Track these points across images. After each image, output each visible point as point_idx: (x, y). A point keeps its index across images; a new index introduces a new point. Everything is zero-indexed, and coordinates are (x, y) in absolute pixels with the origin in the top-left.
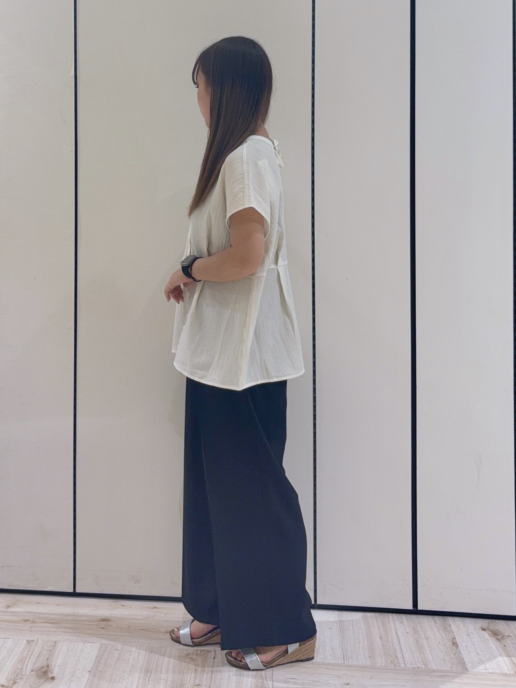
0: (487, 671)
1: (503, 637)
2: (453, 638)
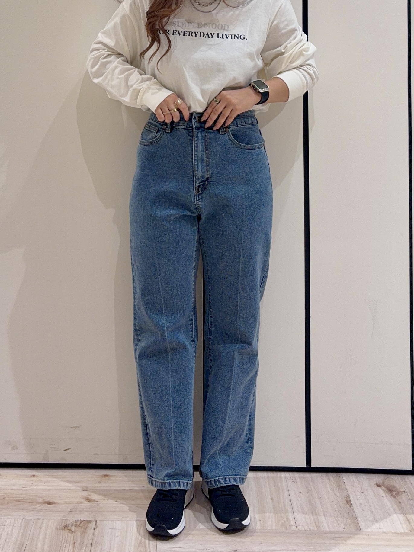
0: (381, 531)
1: (398, 493)
2: (347, 496)
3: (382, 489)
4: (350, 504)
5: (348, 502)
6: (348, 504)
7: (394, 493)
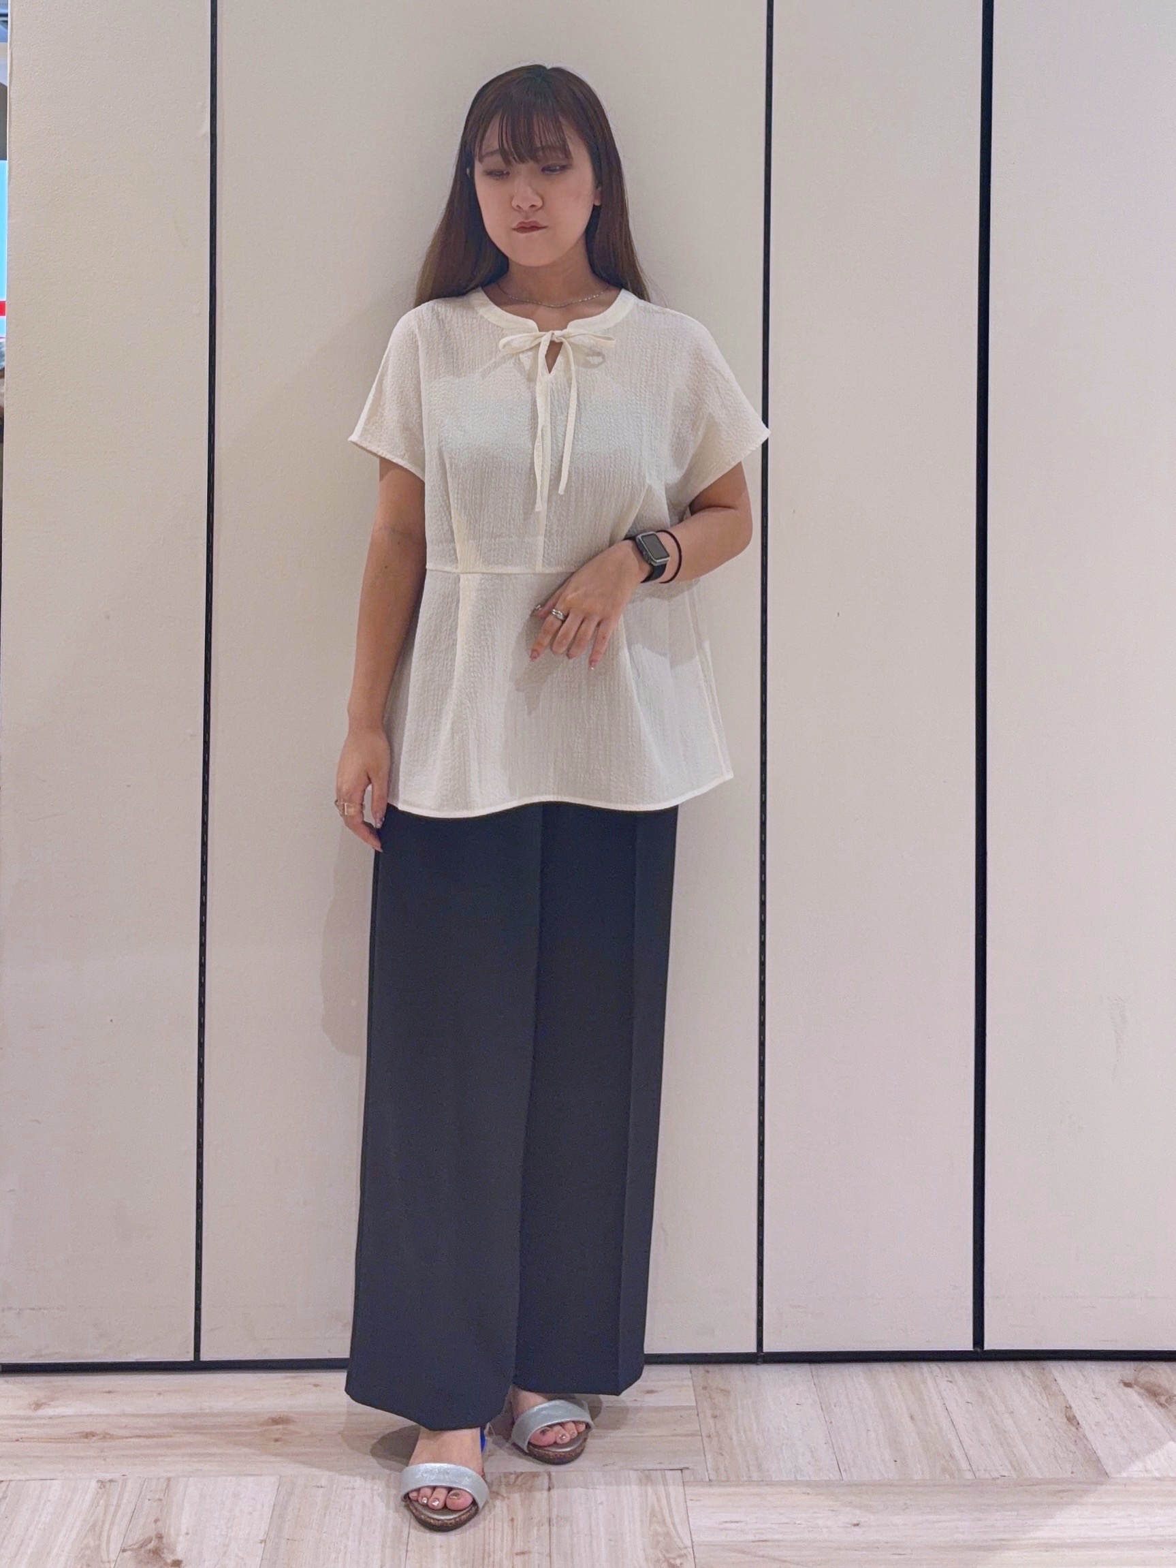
0: (1148, 1475)
1: (1170, 1399)
2: (1067, 1407)
3: (1135, 1391)
4: (1075, 1423)
5: (1071, 1419)
6: (1072, 1424)
7: (1163, 1399)
